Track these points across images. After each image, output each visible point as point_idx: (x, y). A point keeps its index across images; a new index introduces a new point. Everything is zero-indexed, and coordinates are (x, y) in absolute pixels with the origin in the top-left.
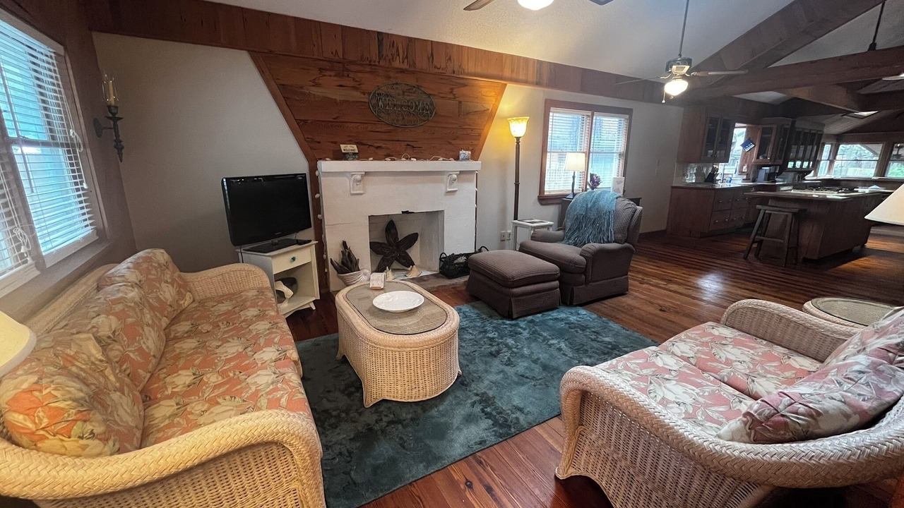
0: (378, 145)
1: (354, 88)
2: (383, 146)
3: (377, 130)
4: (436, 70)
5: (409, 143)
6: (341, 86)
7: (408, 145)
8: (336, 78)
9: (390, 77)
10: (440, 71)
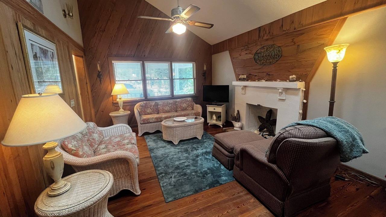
0: (256, 75)
1: (250, 53)
2: (257, 75)
3: (256, 68)
4: (284, 32)
5: (268, 73)
6: (246, 54)
7: (267, 74)
8: (245, 51)
9: (262, 45)
10: (286, 32)
